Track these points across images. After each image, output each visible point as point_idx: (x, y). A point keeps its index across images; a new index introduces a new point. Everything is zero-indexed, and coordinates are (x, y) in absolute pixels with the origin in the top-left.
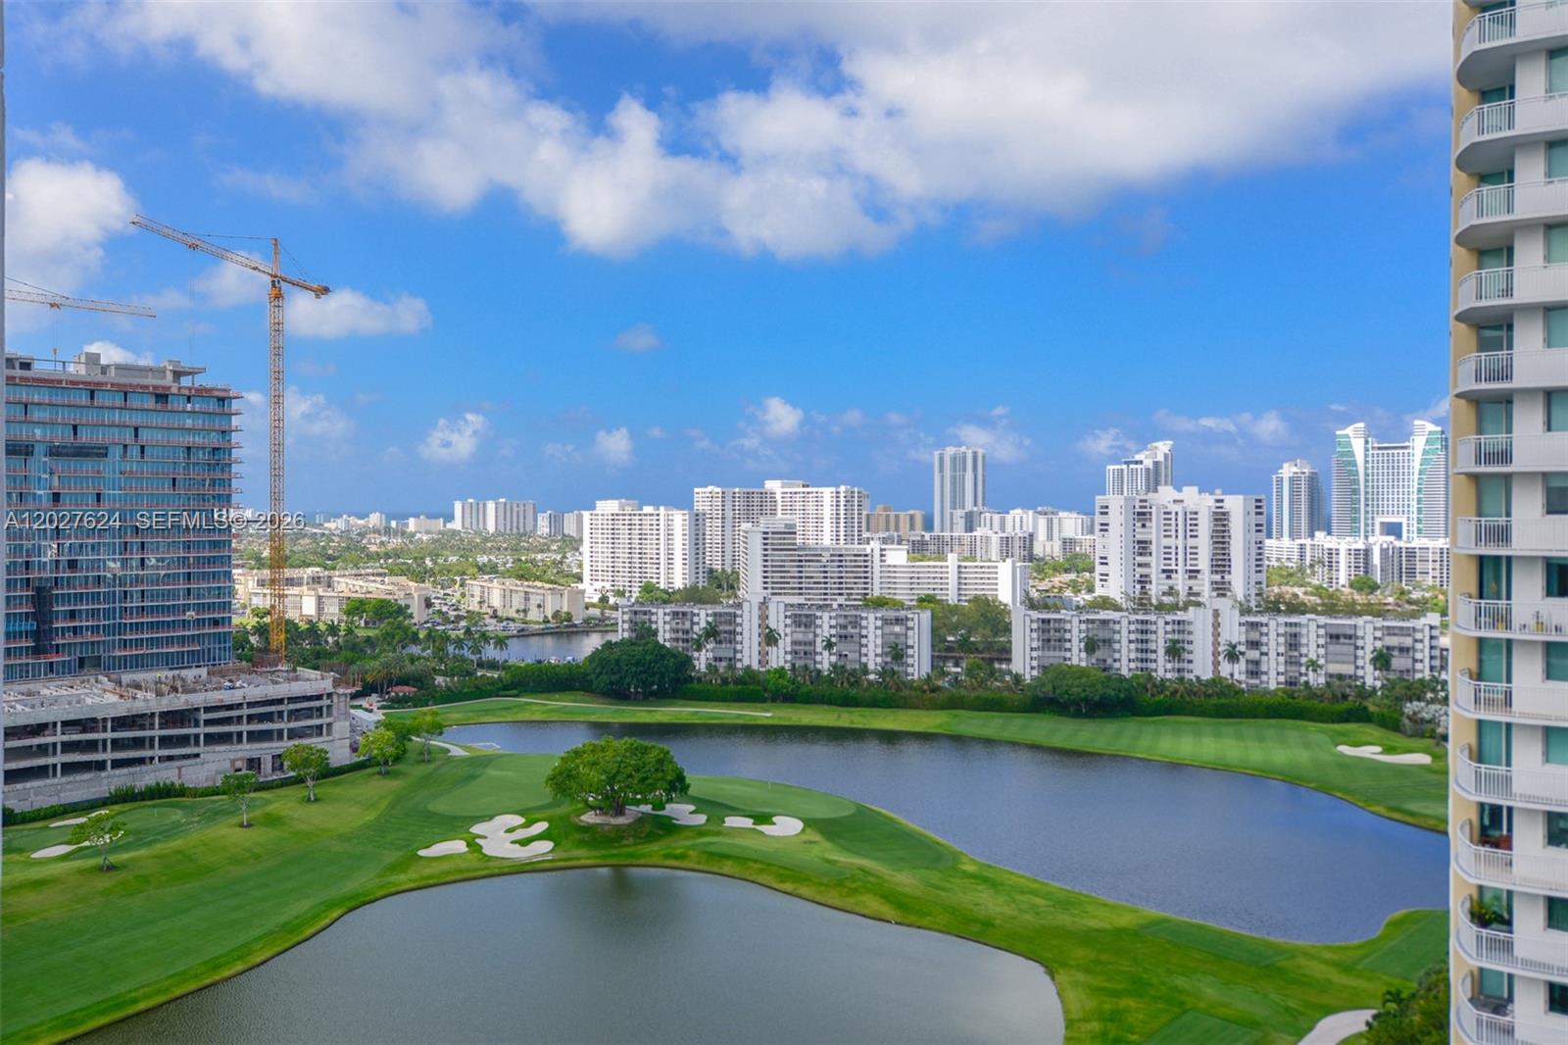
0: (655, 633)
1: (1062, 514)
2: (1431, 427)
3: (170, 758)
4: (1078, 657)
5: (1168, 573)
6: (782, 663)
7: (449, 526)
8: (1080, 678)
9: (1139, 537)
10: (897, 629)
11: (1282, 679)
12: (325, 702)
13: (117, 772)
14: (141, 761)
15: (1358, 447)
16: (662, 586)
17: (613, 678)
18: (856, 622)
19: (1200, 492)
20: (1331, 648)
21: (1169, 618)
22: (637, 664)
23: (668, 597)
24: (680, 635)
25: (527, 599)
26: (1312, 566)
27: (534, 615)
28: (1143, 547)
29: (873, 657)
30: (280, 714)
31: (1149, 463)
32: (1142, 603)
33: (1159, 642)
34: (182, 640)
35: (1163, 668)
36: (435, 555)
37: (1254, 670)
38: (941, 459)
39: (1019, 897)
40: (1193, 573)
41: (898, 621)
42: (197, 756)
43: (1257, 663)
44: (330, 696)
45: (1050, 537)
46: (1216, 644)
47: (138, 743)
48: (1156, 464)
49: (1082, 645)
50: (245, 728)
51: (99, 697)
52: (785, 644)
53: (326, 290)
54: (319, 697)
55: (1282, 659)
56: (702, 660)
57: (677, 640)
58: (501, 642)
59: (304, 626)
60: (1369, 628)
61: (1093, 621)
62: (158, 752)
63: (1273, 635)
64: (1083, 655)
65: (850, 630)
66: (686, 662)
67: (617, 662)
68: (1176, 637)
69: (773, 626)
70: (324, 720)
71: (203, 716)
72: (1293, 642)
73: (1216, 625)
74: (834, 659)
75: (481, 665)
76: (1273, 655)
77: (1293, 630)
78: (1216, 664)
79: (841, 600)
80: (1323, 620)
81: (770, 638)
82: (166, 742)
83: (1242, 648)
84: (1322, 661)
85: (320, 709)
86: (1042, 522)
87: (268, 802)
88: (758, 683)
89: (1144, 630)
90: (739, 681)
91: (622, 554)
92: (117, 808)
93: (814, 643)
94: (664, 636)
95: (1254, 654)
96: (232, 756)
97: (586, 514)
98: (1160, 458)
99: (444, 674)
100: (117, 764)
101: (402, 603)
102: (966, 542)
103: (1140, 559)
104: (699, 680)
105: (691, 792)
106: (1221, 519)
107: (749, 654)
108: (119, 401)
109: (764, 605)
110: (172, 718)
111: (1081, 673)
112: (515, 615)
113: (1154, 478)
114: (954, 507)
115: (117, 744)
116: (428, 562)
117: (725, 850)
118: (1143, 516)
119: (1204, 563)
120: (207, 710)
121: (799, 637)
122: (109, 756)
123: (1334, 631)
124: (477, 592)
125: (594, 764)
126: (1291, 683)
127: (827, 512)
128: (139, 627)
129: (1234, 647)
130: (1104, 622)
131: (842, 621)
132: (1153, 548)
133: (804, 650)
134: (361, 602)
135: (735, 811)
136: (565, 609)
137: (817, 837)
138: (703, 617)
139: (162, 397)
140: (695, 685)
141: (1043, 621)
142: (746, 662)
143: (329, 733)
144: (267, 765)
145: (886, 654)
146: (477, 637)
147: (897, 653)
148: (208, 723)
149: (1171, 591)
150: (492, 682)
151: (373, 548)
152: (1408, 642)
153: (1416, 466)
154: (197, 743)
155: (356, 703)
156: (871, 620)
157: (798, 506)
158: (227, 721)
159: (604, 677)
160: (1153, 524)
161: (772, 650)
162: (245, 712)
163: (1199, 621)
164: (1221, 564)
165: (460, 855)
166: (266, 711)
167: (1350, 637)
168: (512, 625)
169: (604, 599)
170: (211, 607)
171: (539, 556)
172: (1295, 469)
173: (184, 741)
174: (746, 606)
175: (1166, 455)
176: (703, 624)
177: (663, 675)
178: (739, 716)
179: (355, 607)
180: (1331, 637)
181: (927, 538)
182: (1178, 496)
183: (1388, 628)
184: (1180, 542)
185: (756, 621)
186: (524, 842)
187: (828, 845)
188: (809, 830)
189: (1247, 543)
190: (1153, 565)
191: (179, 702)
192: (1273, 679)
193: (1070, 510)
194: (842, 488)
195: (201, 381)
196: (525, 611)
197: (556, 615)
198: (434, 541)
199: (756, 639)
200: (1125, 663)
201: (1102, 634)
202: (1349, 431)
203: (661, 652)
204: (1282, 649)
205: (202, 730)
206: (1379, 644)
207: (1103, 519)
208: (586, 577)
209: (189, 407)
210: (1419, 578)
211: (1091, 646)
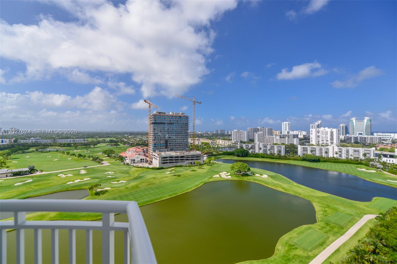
0: (243, 148)
1: (303, 132)
2: (368, 118)
3: (181, 162)
4: (309, 153)
5: (323, 141)
6: (262, 152)
7: (214, 133)
8: (310, 156)
9: (318, 135)
10: (280, 148)
11: (345, 157)
12: (200, 156)
13: (175, 163)
14: (177, 162)
15: (354, 121)
16: (243, 141)
17: (238, 153)
18: (273, 147)
19: (328, 128)
20: (355, 153)
21: (325, 147)
22: (241, 152)
23: (244, 143)
24: (247, 148)
25: (225, 143)
26: (347, 140)
27: (226, 145)
28: (318, 137)
29: (276, 152)
30: (195, 157)
31: (317, 124)
32: (318, 145)
33: (323, 151)
34: (183, 147)
35: (324, 155)
37: (340, 156)
38: (283, 124)
39: (305, 190)
40: (327, 141)
41: (280, 147)
42: (184, 162)
43: (341, 155)
44: (201, 155)
45: (301, 135)
46: (333, 151)
47: (178, 160)
48: (319, 124)
49: (310, 151)
50: (190, 158)
51: (173, 154)
52: (262, 150)
53: (200, 103)
54: (199, 155)
55: (345, 154)
56: (250, 151)
57: (246, 149)
58: (222, 148)
59: (196, 145)
60: (362, 150)
61: (312, 148)
62: (180, 161)
63: (344, 150)
64: (310, 152)
65: (272, 148)
66: (248, 152)
67: (238, 151)
68: (326, 150)
69: (260, 147)
70: (200, 158)
71: (185, 157)
72: (348, 152)
73: (333, 149)
74: (270, 152)
75: (219, 151)
76: (344, 153)
77: (347, 150)
78: (333, 155)
79: (269, 143)
80: (353, 148)
81: (260, 149)
82: (181, 160)
83: (338, 152)
84: (353, 155)
85: (199, 156)
86: (300, 133)
87: (193, 168)
88: (259, 155)
89: (321, 149)
90: (256, 155)
91: (237, 137)
92: (175, 168)
93: (267, 150)
94: (245, 148)
95: (340, 153)
96: (189, 162)
97: (232, 132)
98: (319, 123)
99: (214, 152)
100: (175, 162)
101: (209, 143)
102: (288, 135)
103: (318, 138)
104: (250, 154)
105: (251, 170)
106: (332, 133)
107: (257, 151)
108: (175, 117)
109: (259, 144)
110: (182, 157)
111: (311, 155)
112: (223, 145)
113: (318, 126)
114: (285, 130)
115: (175, 160)
116: (211, 137)
117: (256, 179)
118: (318, 132)
119: (329, 139)
120: (186, 156)
121: (264, 149)
122: (174, 161)
123: (355, 150)
124: (218, 141)
125: (237, 166)
126: (347, 158)
127: (267, 131)
128: (177, 145)
129: (337, 152)
130: (314, 148)
131: (271, 147)
132: (320, 137)
133: (265, 151)
134: (203, 142)
135: (257, 173)
136: (230, 144)
137: (270, 178)
138: (250, 146)
139: (180, 117)
140: (249, 155)
141: (303, 147)
142: (256, 152)
143: (201, 159)
144: (193, 163)
145: (278, 152)
146: (218, 148)
147: (280, 151)
148: (186, 158)
149: (323, 143)
150: (221, 153)
151: (204, 136)
152: (369, 152)
153: (365, 124)
154: (184, 160)
155: (203, 156)
156: (276, 147)
157: (263, 130)
158: (188, 157)
159: (236, 153)
160: (320, 133)
161: (260, 150)
162: (190, 156)
163: (330, 148)
164: (332, 139)
165: (218, 177)
166: (193, 156)
167: (358, 151)
168: (223, 146)
169: (235, 143)
170: (186, 143)
171: (225, 137)
172: (343, 125)
173: (183, 160)
174: (256, 144)
175: (320, 123)
176: (250, 147)
177: (245, 153)
178: (256, 160)
179: (203, 143)
180: (354, 151)
181: (282, 135)
182: (324, 129)
183: (365, 150)
184: (325, 136)
185: (258, 146)
186: (227, 176)
187: (272, 179)
188: (269, 177)
189: (337, 136)
190: (320, 139)
191: (182, 155)
192: (344, 157)
193: (304, 131)
194: (269, 128)
195: (185, 115)
196: (224, 144)
197: (229, 145)
198: (212, 135)
199: (258, 149)
200: (318, 154)
201: (314, 149)
202: (353, 119)
203: (244, 150)
204: (345, 153)
205: (185, 158)
206: (363, 152)
207: (312, 132)
208: (232, 139)
209: (183, 118)
210: (366, 142)
211: (312, 151)
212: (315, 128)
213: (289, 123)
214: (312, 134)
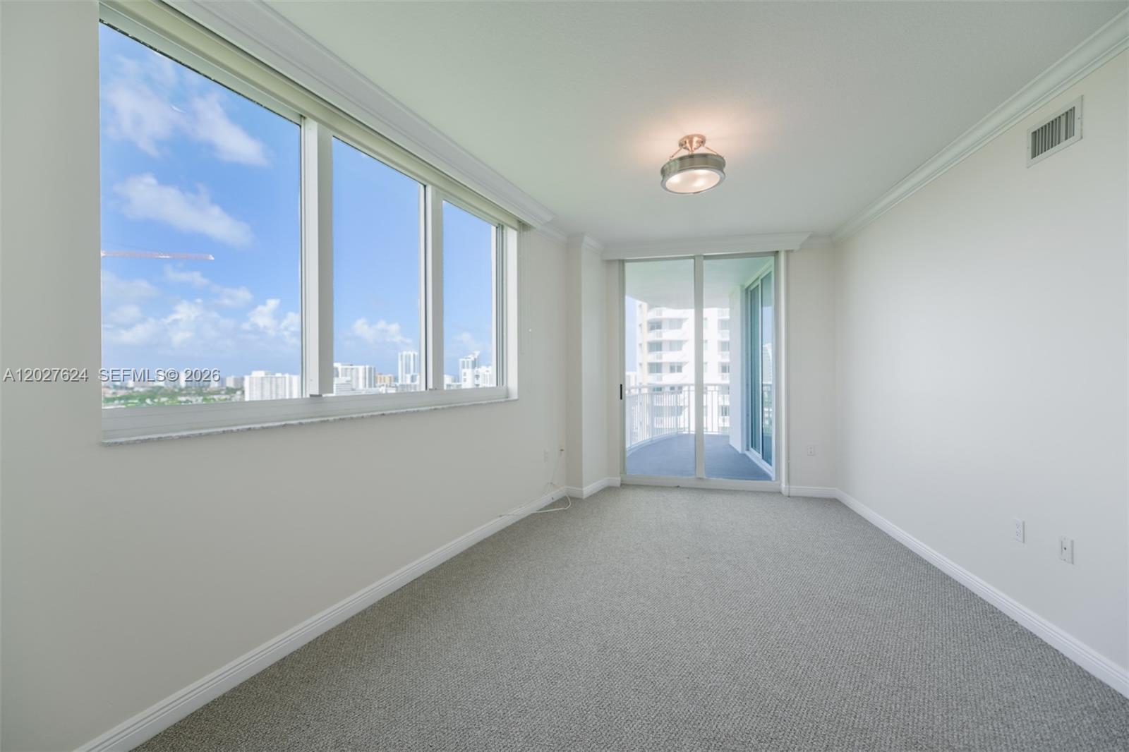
9: (476, 383)
31: (473, 359)
36: (152, 398)
38: (402, 356)
48: (475, 359)
97: (247, 378)
98: (476, 357)
114: (406, 374)
118: (477, 376)
127: (361, 375)
157: (348, 373)
160: (480, 379)
171: (215, 397)
182: (487, 369)
194: (367, 367)
212: (468, 368)
213: (414, 355)
214: (465, 380)
